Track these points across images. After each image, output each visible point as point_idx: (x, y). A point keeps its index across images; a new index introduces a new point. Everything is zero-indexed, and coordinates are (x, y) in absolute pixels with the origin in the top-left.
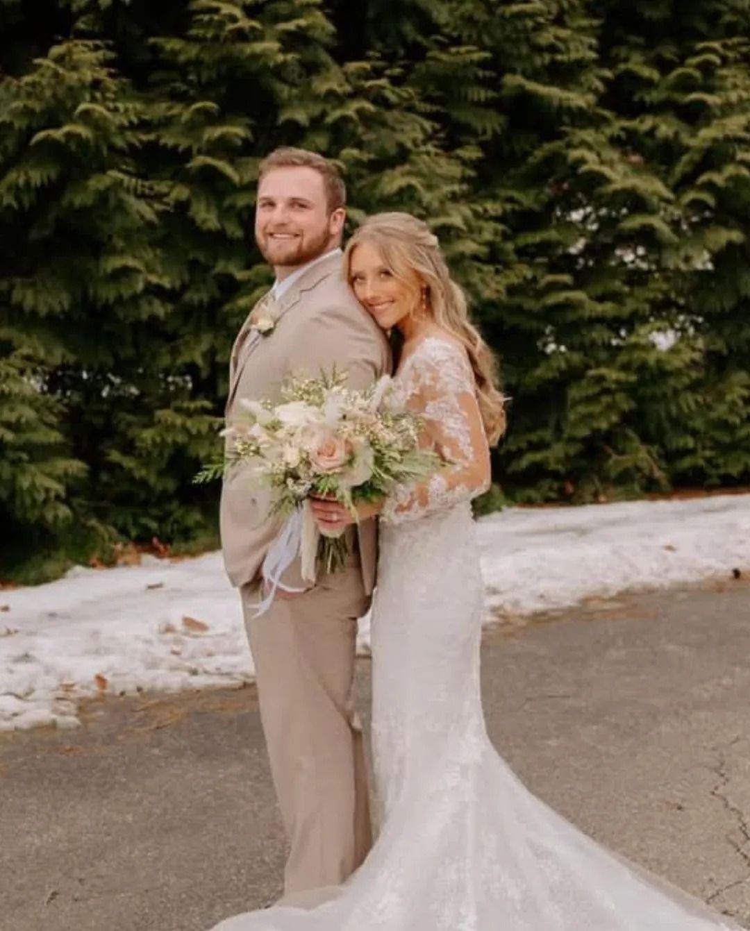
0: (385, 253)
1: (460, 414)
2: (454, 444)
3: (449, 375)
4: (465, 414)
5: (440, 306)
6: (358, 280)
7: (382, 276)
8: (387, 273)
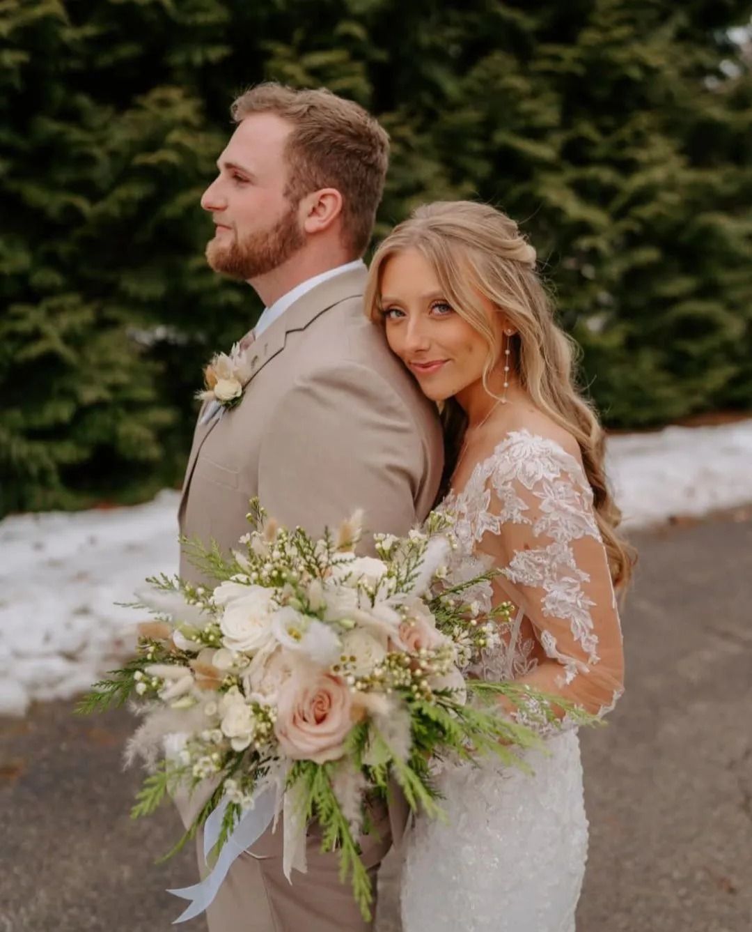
0: (443, 270)
1: (578, 577)
2: (561, 629)
3: (558, 508)
4: (586, 577)
5: (537, 371)
6: (393, 315)
7: (437, 311)
8: (446, 307)
